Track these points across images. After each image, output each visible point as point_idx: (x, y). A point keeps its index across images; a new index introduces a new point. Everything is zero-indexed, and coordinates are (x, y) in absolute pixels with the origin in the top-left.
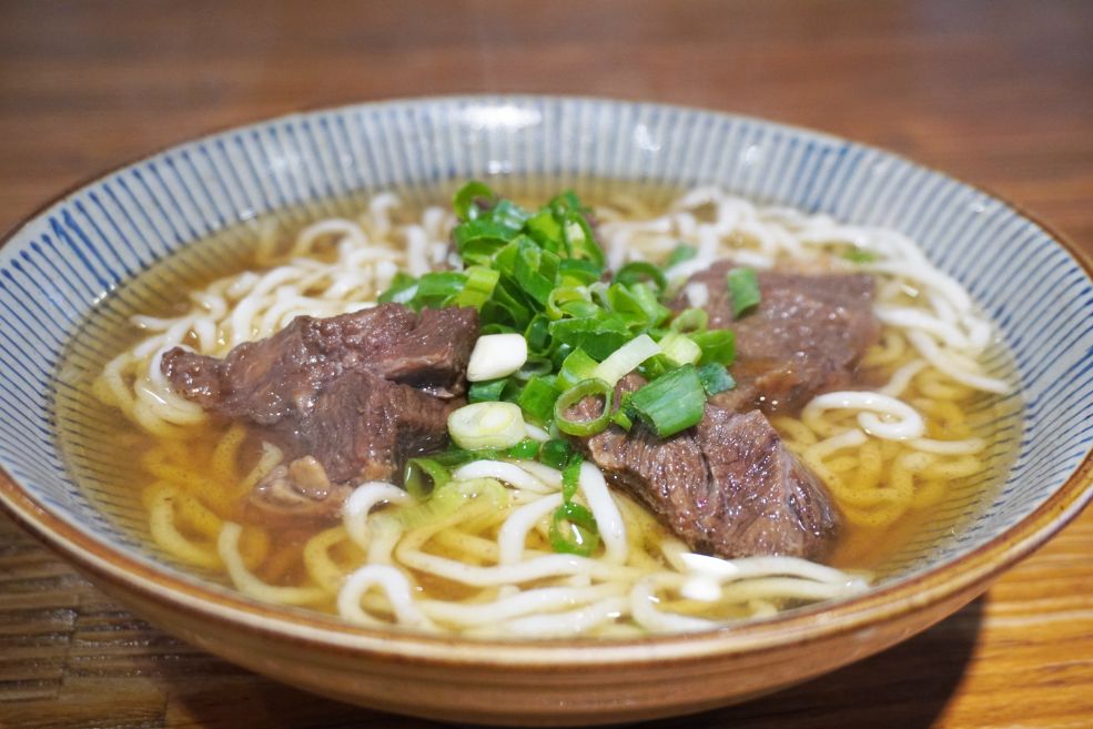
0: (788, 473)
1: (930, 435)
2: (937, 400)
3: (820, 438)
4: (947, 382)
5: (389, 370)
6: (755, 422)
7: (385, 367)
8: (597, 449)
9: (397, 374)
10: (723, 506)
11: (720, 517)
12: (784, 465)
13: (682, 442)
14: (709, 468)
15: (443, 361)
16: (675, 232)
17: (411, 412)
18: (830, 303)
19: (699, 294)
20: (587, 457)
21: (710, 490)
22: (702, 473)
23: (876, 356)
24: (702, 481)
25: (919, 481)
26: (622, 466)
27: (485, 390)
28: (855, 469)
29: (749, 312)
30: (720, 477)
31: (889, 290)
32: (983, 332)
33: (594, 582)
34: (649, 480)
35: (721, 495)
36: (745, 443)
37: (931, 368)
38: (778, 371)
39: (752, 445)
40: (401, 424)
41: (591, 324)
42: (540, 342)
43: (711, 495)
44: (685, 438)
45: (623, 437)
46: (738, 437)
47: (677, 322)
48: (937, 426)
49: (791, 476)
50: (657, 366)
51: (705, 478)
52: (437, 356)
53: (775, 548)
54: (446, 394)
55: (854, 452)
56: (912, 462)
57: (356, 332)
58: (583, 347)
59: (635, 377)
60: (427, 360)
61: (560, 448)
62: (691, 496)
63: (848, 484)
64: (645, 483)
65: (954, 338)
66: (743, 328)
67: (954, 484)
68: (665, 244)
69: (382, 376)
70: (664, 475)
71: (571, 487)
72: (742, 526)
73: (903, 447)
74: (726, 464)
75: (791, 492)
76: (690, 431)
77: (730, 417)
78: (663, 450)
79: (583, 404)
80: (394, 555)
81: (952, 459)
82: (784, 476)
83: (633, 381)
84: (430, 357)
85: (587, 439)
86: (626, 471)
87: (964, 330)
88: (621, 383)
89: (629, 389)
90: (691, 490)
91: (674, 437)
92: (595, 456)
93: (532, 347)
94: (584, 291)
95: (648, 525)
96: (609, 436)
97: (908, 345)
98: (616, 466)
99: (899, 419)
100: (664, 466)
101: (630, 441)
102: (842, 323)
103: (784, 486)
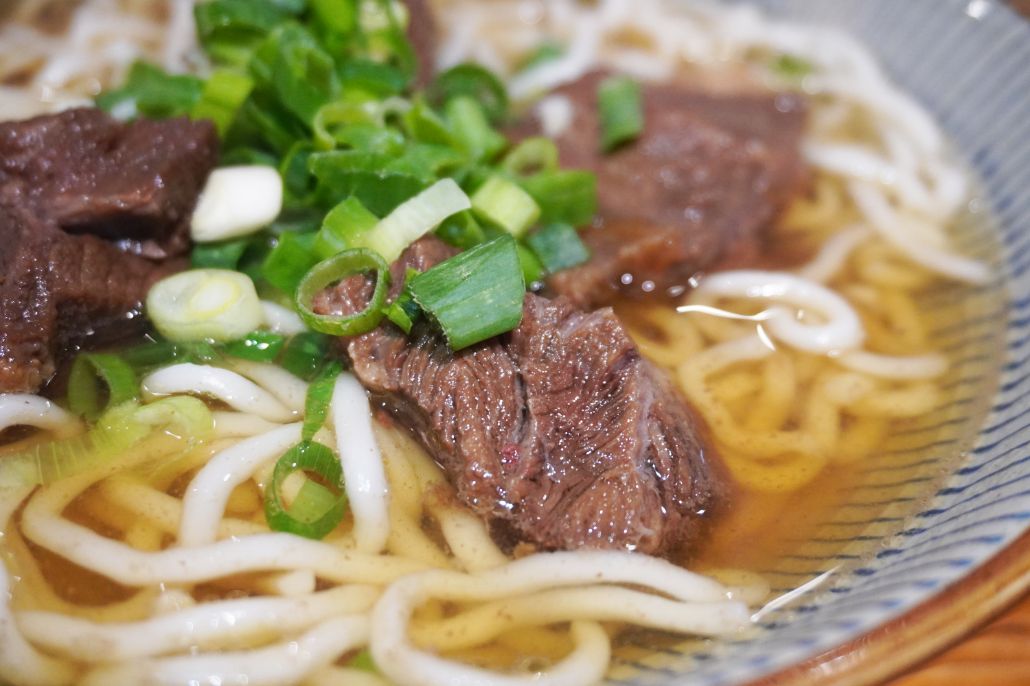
0: (646, 411)
1: (870, 347)
2: (882, 288)
3: (708, 342)
4: (898, 261)
5: (63, 213)
6: (603, 327)
7: (57, 208)
8: (360, 357)
9: (75, 220)
10: (542, 461)
11: (535, 479)
12: (642, 399)
13: (487, 355)
14: (525, 398)
15: (144, 204)
16: (544, 22)
17: (86, 281)
18: (742, 135)
19: (557, 115)
20: (346, 366)
21: (524, 434)
22: (516, 406)
23: (802, 216)
24: (513, 417)
25: (847, 419)
26: (394, 386)
27: (216, 254)
28: (756, 395)
29: (624, 145)
30: (541, 415)
31: (827, 119)
32: (954, 186)
33: (323, 585)
34: (432, 413)
35: (540, 445)
36: (585, 360)
37: (877, 238)
38: (654, 239)
39: (595, 363)
40: (61, 303)
41: (377, 161)
42: (301, 183)
43: (526, 443)
44: (493, 350)
45: (401, 341)
46: (574, 350)
47: (513, 159)
48: (880, 332)
49: (650, 416)
50: (472, 227)
51: (519, 415)
52: (136, 195)
53: (615, 538)
54: (158, 253)
55: (755, 368)
56: (839, 390)
57: (20, 150)
58: (358, 195)
59: (429, 244)
60: (120, 203)
61: (311, 348)
62: (494, 444)
63: (741, 419)
64: (428, 417)
65: (913, 193)
66: (614, 167)
67: (898, 426)
68: (524, 39)
69: (50, 222)
70: (455, 410)
71: (316, 414)
72: (570, 493)
73: (827, 364)
74: (553, 392)
75: (647, 442)
76: (501, 340)
77: (567, 317)
78: (455, 368)
79: (344, 287)
80: (17, 517)
81: (897, 385)
82: (640, 418)
83: (425, 253)
84: (122, 197)
85: (348, 340)
86: (400, 393)
87: (928, 182)
88: (408, 254)
89: (416, 265)
90: (494, 435)
91: (477, 346)
92: (357, 367)
93: (289, 188)
94: (373, 108)
95: (429, 482)
96: (380, 339)
97: (848, 203)
98: (387, 386)
99: (823, 319)
100: (455, 394)
101: (410, 347)
102: (756, 168)
103: (638, 434)
